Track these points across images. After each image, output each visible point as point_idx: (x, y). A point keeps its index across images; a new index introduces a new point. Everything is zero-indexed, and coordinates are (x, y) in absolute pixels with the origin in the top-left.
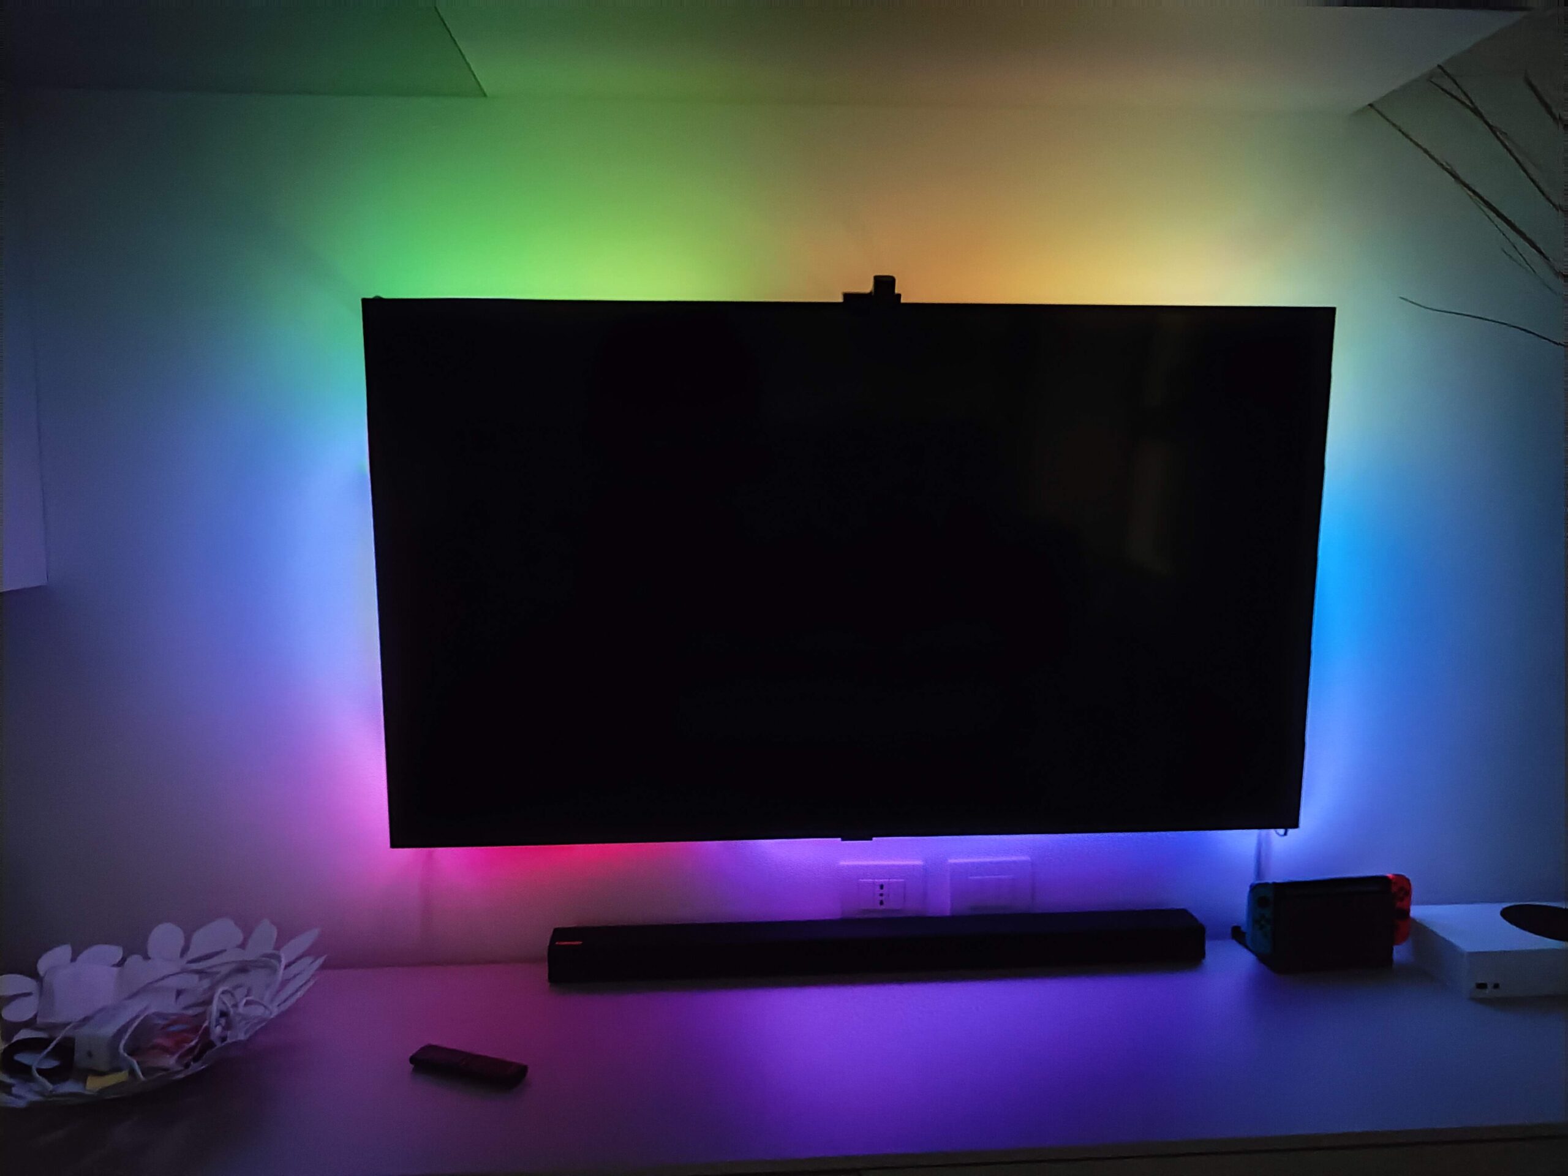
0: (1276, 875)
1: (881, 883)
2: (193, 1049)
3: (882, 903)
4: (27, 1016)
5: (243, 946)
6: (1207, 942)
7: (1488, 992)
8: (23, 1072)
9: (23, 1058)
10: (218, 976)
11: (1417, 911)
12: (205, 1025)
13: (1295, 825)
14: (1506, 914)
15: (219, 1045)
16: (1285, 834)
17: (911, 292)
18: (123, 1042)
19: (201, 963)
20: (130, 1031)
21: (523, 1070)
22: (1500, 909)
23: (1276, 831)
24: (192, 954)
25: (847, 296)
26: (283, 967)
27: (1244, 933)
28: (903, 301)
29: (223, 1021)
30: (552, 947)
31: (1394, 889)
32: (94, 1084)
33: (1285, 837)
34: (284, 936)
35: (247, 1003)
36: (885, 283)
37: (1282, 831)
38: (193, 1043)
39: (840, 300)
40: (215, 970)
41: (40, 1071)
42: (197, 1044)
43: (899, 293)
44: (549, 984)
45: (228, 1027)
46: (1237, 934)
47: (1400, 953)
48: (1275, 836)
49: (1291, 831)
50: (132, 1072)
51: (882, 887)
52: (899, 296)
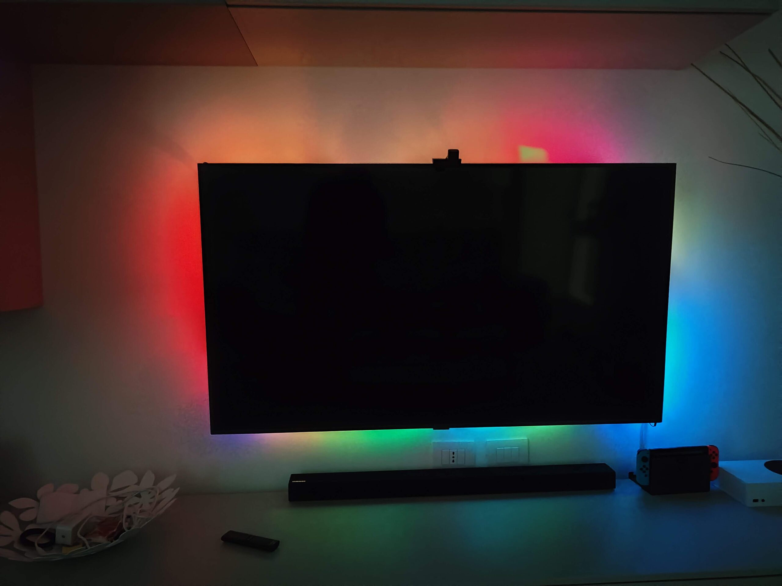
0: (650, 446)
1: (453, 451)
2: (114, 533)
3: (453, 461)
4: (33, 518)
5: (138, 483)
6: (616, 480)
7: (759, 504)
8: (30, 545)
9: (30, 538)
10: (126, 499)
11: (721, 464)
12: (120, 522)
13: (660, 421)
14: (767, 465)
15: (127, 531)
16: (655, 425)
17: (466, 158)
18: (80, 529)
19: (117, 492)
20: (82, 526)
21: (277, 543)
22: (764, 463)
23: (650, 424)
24: (113, 488)
25: (434, 160)
26: (158, 494)
27: (635, 476)
28: (462, 163)
29: (129, 520)
30: (291, 484)
31: (710, 452)
32: (66, 551)
33: (655, 427)
34: (158, 478)
35: (141, 512)
36: (454, 154)
37: (653, 424)
38: (115, 530)
39: (432, 162)
40: (124, 496)
41: (39, 545)
42: (116, 531)
43: (461, 158)
44: (289, 502)
45: (131, 523)
46: (632, 476)
47: (715, 485)
48: (650, 426)
49: (657, 424)
50: (84, 545)
51: (453, 453)
52: (460, 160)
